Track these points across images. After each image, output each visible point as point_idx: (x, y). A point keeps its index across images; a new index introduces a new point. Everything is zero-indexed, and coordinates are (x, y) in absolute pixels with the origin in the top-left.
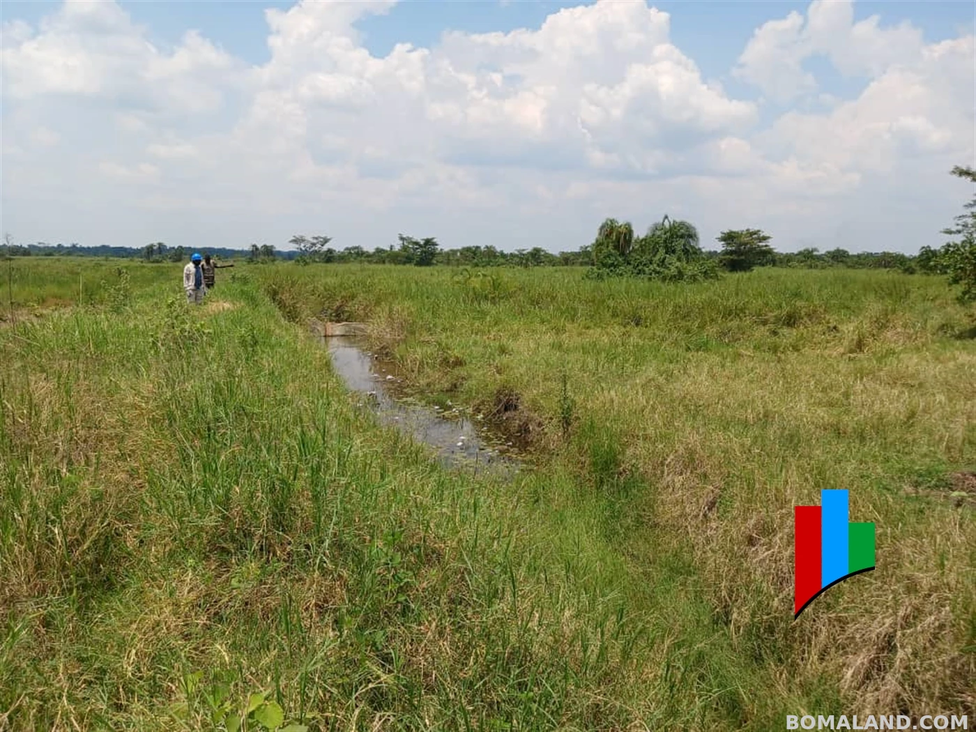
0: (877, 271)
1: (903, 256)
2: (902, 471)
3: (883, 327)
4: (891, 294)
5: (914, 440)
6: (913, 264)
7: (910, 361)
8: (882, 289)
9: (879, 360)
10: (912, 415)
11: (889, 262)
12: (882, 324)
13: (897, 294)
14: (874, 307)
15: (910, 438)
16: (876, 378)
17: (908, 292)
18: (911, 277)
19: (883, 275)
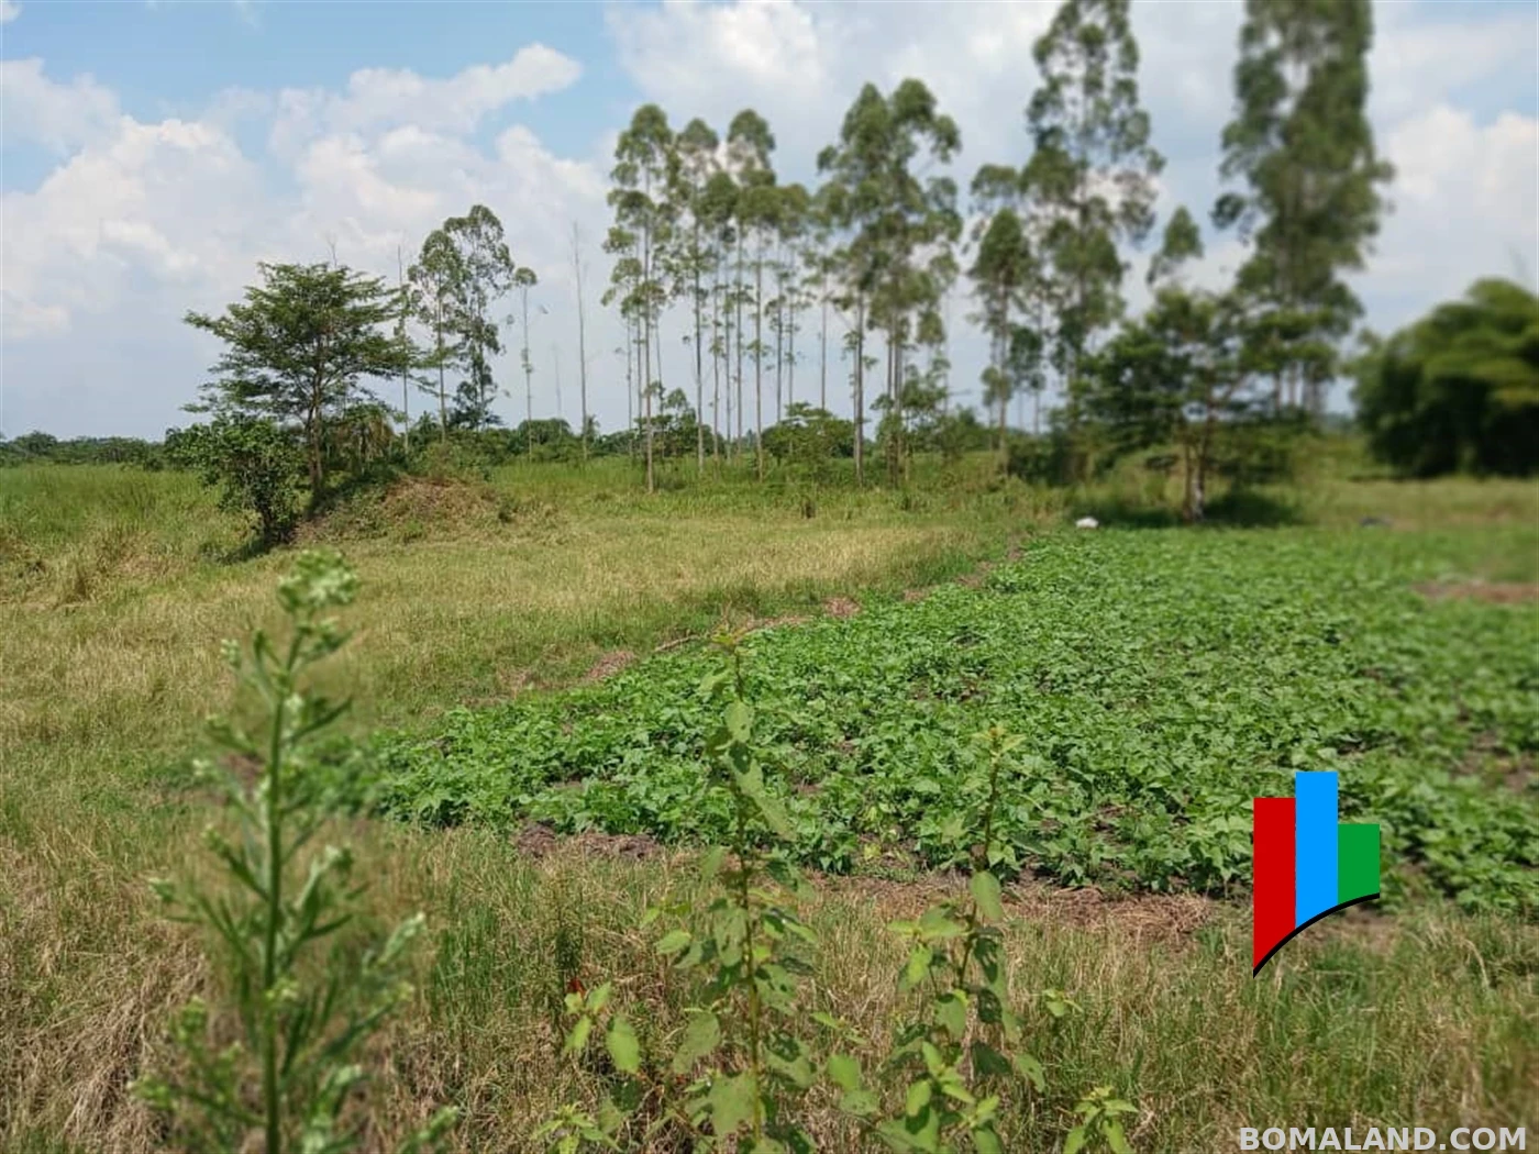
0: (105, 468)
1: (142, 444)
2: (148, 773)
3: (117, 556)
4: (126, 503)
5: (164, 724)
6: (157, 455)
7: (160, 606)
8: (113, 496)
9: (113, 610)
10: (159, 686)
11: (123, 454)
12: (114, 552)
13: (136, 503)
14: (102, 524)
15: (158, 721)
16: (107, 638)
17: (152, 499)
18: (156, 475)
19: (114, 473)
